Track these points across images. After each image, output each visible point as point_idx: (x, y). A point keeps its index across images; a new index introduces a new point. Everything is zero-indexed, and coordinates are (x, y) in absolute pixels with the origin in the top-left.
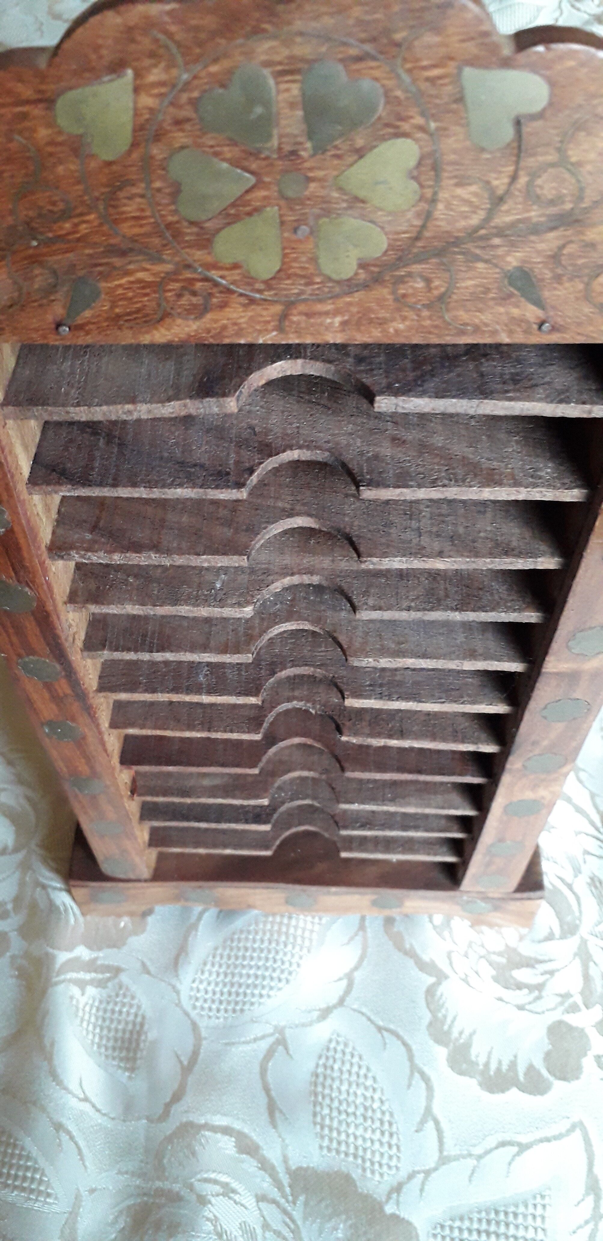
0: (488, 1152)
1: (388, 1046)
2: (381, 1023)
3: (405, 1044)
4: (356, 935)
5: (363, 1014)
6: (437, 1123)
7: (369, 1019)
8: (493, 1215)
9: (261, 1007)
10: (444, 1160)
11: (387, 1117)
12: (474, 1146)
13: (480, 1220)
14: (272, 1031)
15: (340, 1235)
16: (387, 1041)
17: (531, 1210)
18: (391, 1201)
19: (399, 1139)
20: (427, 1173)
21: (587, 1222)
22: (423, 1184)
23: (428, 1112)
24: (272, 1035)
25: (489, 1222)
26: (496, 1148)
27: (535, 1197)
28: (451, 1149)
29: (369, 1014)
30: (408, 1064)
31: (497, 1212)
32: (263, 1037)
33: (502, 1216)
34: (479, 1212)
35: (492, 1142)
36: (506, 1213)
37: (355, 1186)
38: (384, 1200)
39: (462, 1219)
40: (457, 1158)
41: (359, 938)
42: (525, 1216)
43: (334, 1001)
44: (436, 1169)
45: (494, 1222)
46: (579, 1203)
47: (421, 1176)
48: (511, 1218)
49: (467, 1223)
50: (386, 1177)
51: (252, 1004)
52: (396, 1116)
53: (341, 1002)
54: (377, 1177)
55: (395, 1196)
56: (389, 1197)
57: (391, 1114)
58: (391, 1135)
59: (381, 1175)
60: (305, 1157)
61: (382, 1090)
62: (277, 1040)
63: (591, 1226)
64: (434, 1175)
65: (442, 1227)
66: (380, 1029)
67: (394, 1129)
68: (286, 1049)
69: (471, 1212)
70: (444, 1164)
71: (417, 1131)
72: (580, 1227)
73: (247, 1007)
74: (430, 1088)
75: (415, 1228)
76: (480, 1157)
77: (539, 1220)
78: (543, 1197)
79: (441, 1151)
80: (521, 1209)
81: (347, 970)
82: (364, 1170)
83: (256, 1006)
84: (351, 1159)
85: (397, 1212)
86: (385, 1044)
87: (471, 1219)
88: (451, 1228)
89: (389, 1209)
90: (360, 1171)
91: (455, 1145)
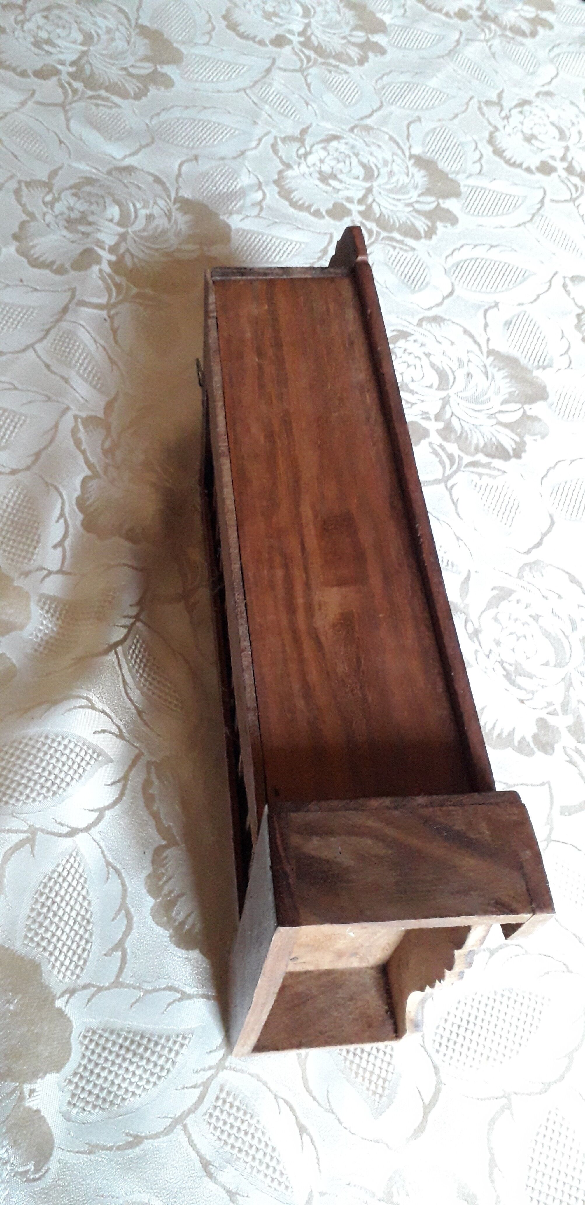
0: (155, 990)
1: (109, 880)
2: (111, 860)
3: (123, 884)
4: (119, 781)
5: (100, 847)
6: (124, 954)
7: (103, 852)
8: (138, 1038)
9: (24, 806)
10: (117, 984)
11: (87, 936)
12: (146, 982)
13: (126, 1039)
14: (25, 829)
15: (11, 1008)
16: (110, 876)
17: (170, 1044)
18: (62, 999)
19: (88, 955)
20: (100, 989)
21: (210, 1068)
22: (93, 996)
23: (120, 945)
24: (25, 832)
25: (132, 1042)
26: (164, 989)
27: (178, 1036)
28: (127, 978)
29: (104, 848)
30: (120, 901)
31: (142, 1037)
32: (16, 831)
33: (145, 1041)
34: (129, 1032)
35: (162, 983)
36: (149, 1040)
37: (41, 976)
38: (58, 995)
39: (112, 1032)
40: (128, 986)
41: (120, 785)
42: (163, 1047)
43: (83, 825)
44: (107, 989)
45: (136, 1043)
46: (210, 1052)
47: (93, 990)
48: (151, 1045)
49: (114, 1037)
50: (67, 980)
51: (18, 800)
52: (94, 937)
53: (87, 829)
54: (61, 976)
55: (67, 996)
56: (62, 995)
57: (91, 935)
58: (84, 950)
59: (64, 976)
60: (9, 940)
61: (92, 913)
62: (28, 837)
63: (212, 1072)
64: (104, 993)
65: (94, 1033)
66: (108, 864)
67: (88, 947)
68: (32, 848)
69: (122, 1030)
70: (116, 987)
71: (105, 955)
72: (204, 1070)
73: (12, 801)
74: (129, 927)
75: (72, 1026)
76: (148, 992)
77: (173, 1053)
78: (184, 1038)
79: (118, 976)
80: (163, 1041)
81: (102, 806)
82: (53, 966)
83: (20, 804)
84: (47, 954)
85: (64, 1009)
86: (108, 878)
87: (119, 1036)
88: (101, 1036)
89: (59, 1003)
90: (50, 966)
91: (132, 977)
